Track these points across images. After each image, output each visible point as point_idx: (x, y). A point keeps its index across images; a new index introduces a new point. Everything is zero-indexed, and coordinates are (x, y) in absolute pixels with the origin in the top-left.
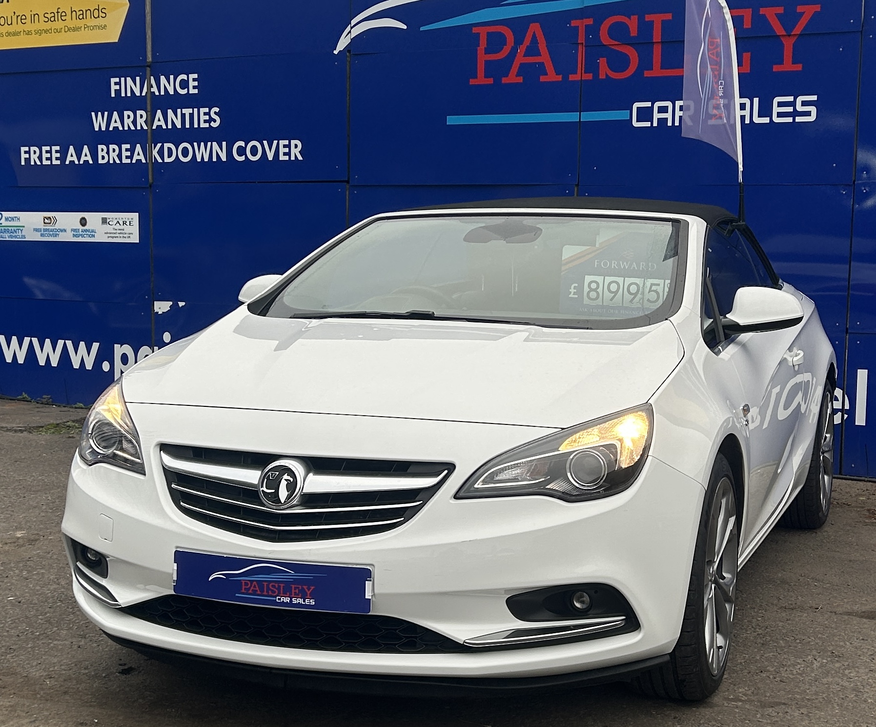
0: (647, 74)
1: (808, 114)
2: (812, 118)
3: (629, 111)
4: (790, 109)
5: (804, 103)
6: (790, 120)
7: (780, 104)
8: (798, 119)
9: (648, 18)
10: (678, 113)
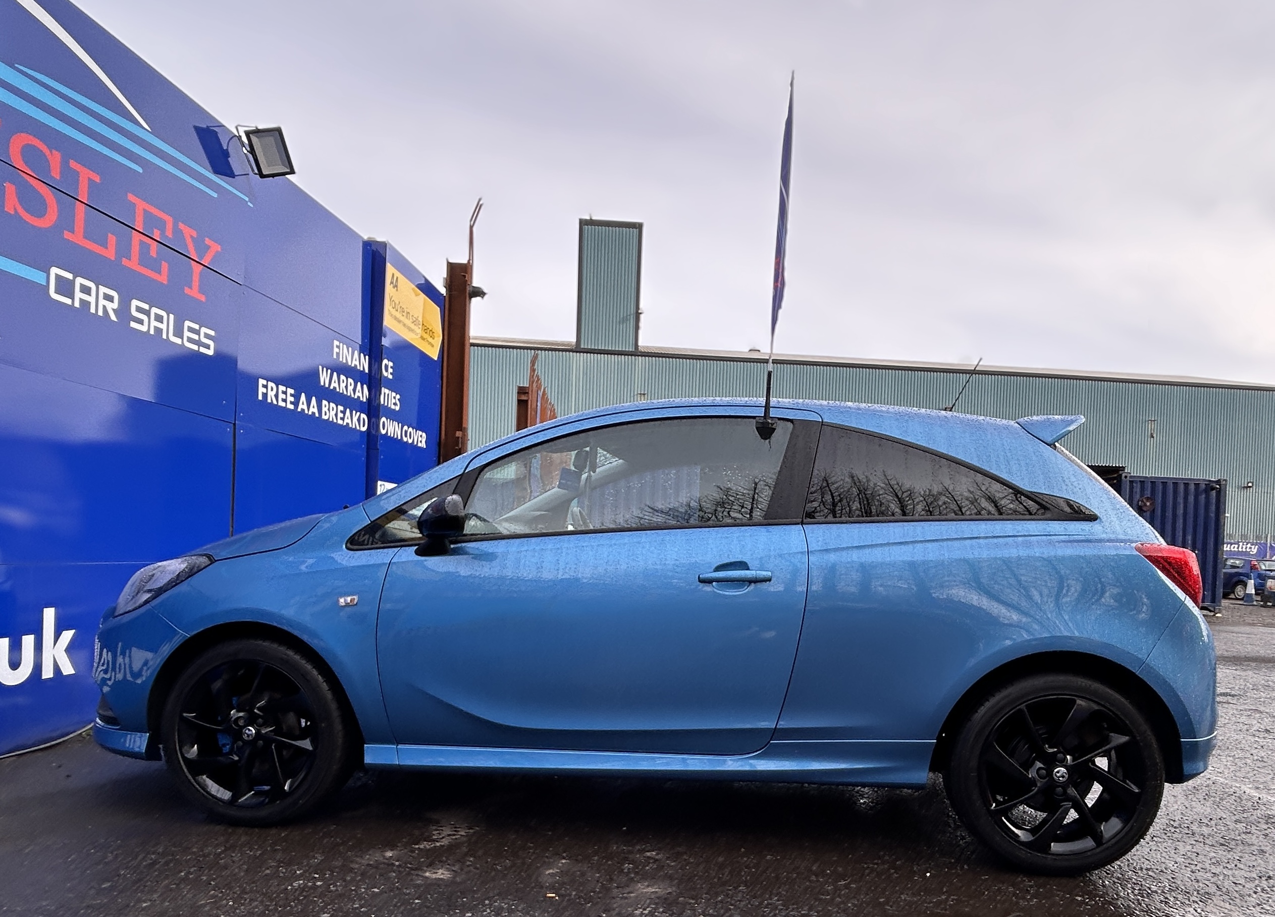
0: (67, 235)
1: (208, 347)
2: (210, 352)
3: (45, 274)
4: (196, 337)
5: (207, 336)
6: (195, 347)
7: (191, 330)
8: (202, 350)
9: (73, 164)
10: (102, 302)
